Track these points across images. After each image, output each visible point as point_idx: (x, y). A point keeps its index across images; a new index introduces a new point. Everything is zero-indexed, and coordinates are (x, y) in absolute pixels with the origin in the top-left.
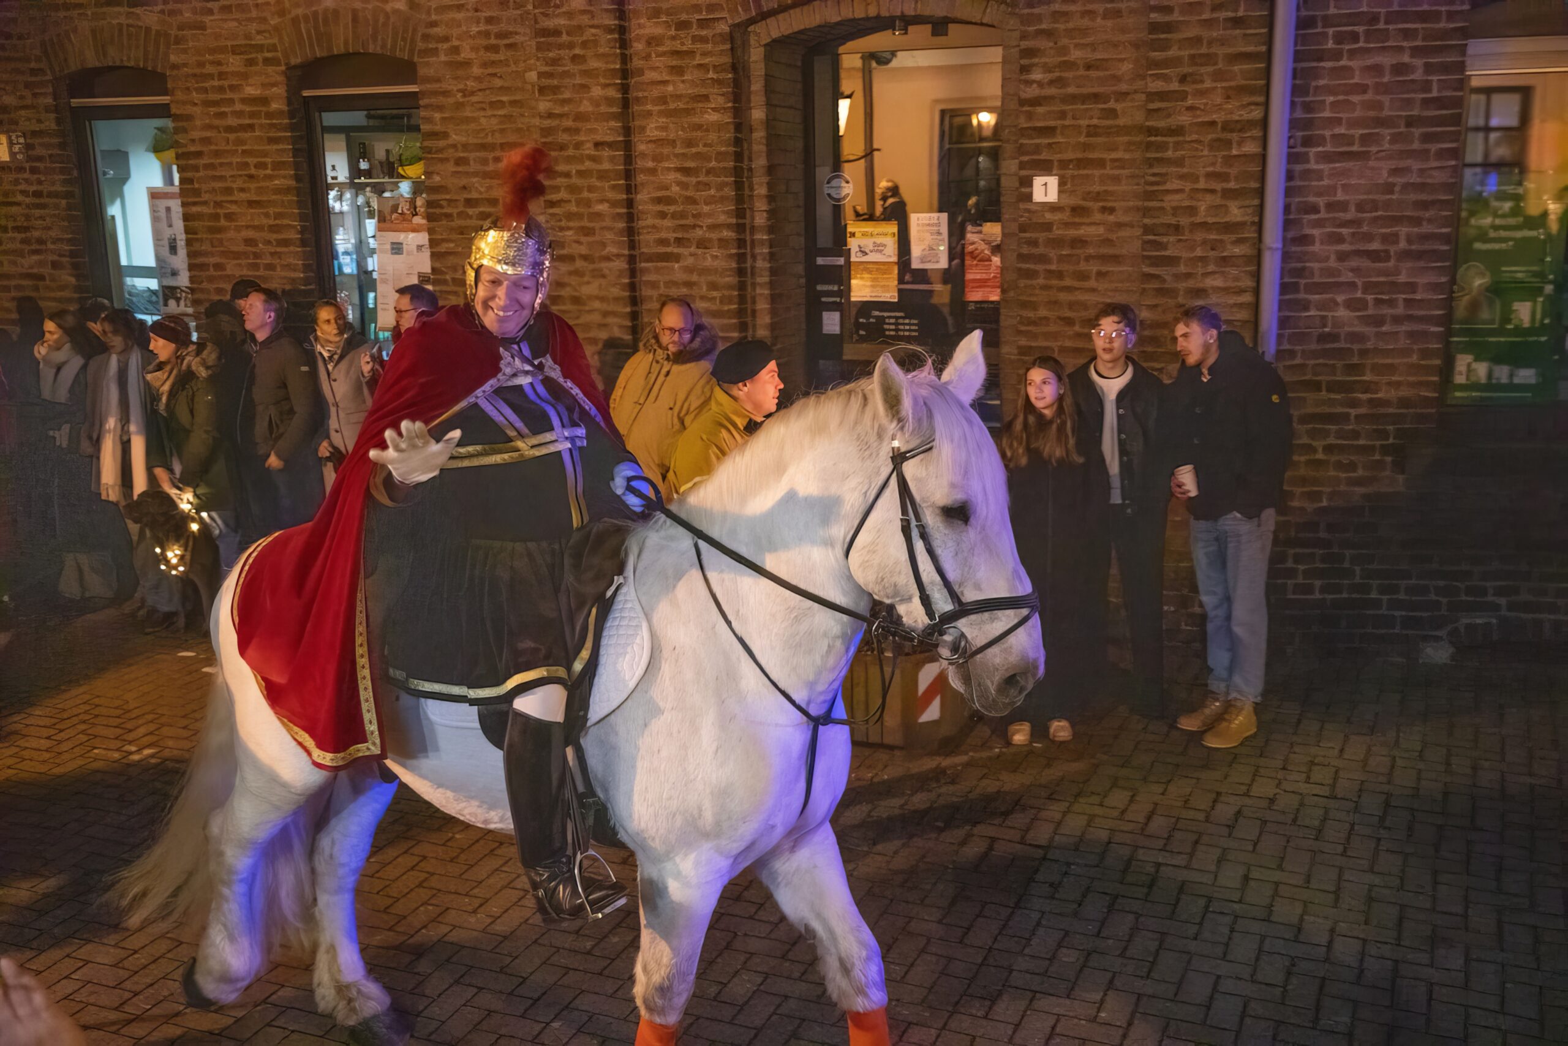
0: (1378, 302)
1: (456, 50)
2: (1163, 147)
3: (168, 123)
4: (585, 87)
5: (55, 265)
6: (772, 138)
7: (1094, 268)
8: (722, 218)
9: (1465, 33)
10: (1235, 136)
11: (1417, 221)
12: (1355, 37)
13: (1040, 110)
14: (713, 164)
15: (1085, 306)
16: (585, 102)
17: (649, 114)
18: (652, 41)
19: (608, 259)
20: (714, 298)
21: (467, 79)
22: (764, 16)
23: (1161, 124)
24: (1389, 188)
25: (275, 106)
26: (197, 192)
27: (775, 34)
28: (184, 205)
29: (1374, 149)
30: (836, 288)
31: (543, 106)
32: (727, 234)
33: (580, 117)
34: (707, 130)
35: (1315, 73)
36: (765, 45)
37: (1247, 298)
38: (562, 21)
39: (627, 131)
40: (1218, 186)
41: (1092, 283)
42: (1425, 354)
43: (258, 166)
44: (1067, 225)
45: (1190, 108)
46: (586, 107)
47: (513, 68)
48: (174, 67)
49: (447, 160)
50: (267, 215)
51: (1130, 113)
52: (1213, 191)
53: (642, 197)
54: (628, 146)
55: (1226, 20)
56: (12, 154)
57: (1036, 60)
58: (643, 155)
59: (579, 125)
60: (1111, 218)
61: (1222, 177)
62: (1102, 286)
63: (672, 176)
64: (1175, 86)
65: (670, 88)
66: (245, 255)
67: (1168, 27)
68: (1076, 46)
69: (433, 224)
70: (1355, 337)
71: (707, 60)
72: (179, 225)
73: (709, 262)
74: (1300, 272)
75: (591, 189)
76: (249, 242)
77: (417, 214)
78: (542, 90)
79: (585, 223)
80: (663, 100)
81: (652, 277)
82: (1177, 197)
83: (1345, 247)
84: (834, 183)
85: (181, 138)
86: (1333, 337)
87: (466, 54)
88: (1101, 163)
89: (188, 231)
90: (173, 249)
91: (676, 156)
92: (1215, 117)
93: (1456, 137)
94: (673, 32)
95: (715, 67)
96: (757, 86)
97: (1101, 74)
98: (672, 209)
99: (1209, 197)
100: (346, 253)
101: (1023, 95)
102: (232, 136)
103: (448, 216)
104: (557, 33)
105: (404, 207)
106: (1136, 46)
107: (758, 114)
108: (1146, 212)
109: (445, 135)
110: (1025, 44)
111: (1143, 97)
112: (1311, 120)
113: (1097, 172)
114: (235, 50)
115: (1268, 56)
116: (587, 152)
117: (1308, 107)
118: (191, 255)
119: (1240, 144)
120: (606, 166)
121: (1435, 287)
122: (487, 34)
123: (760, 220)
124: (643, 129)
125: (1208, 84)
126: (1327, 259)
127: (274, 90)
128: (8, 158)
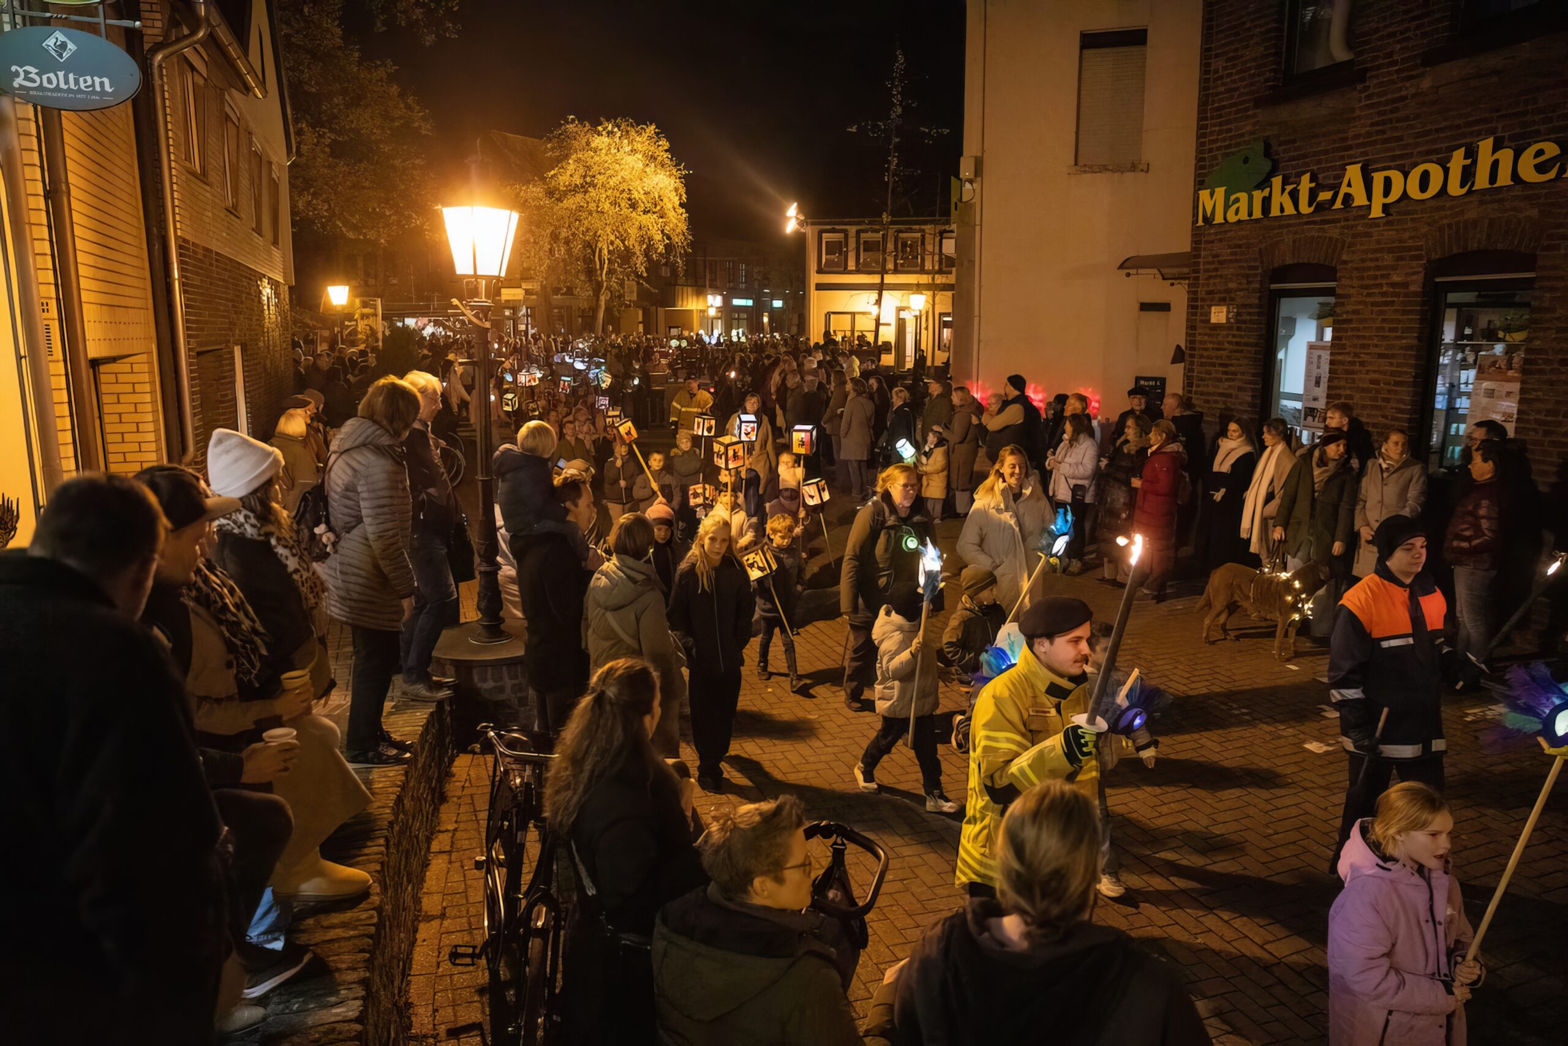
3: (1332, 300)
5: (1240, 389)
25: (1413, 288)
26: (1344, 346)
28: (1331, 354)
43: (1391, 330)
48: (1345, 262)
50: (1392, 364)
56: (1228, 318)
66: (1369, 390)
69: (1525, 377)
72: (1325, 368)
76: (1373, 382)
77: (1512, 369)
85: (1338, 310)
89: (1331, 371)
90: (1318, 383)
100: (1441, 394)
102: (1376, 309)
103: (1542, 372)
105: (1503, 364)
109: (1552, 310)
114: (1390, 251)
118: (1329, 387)
127: (1414, 277)
128: (1224, 321)
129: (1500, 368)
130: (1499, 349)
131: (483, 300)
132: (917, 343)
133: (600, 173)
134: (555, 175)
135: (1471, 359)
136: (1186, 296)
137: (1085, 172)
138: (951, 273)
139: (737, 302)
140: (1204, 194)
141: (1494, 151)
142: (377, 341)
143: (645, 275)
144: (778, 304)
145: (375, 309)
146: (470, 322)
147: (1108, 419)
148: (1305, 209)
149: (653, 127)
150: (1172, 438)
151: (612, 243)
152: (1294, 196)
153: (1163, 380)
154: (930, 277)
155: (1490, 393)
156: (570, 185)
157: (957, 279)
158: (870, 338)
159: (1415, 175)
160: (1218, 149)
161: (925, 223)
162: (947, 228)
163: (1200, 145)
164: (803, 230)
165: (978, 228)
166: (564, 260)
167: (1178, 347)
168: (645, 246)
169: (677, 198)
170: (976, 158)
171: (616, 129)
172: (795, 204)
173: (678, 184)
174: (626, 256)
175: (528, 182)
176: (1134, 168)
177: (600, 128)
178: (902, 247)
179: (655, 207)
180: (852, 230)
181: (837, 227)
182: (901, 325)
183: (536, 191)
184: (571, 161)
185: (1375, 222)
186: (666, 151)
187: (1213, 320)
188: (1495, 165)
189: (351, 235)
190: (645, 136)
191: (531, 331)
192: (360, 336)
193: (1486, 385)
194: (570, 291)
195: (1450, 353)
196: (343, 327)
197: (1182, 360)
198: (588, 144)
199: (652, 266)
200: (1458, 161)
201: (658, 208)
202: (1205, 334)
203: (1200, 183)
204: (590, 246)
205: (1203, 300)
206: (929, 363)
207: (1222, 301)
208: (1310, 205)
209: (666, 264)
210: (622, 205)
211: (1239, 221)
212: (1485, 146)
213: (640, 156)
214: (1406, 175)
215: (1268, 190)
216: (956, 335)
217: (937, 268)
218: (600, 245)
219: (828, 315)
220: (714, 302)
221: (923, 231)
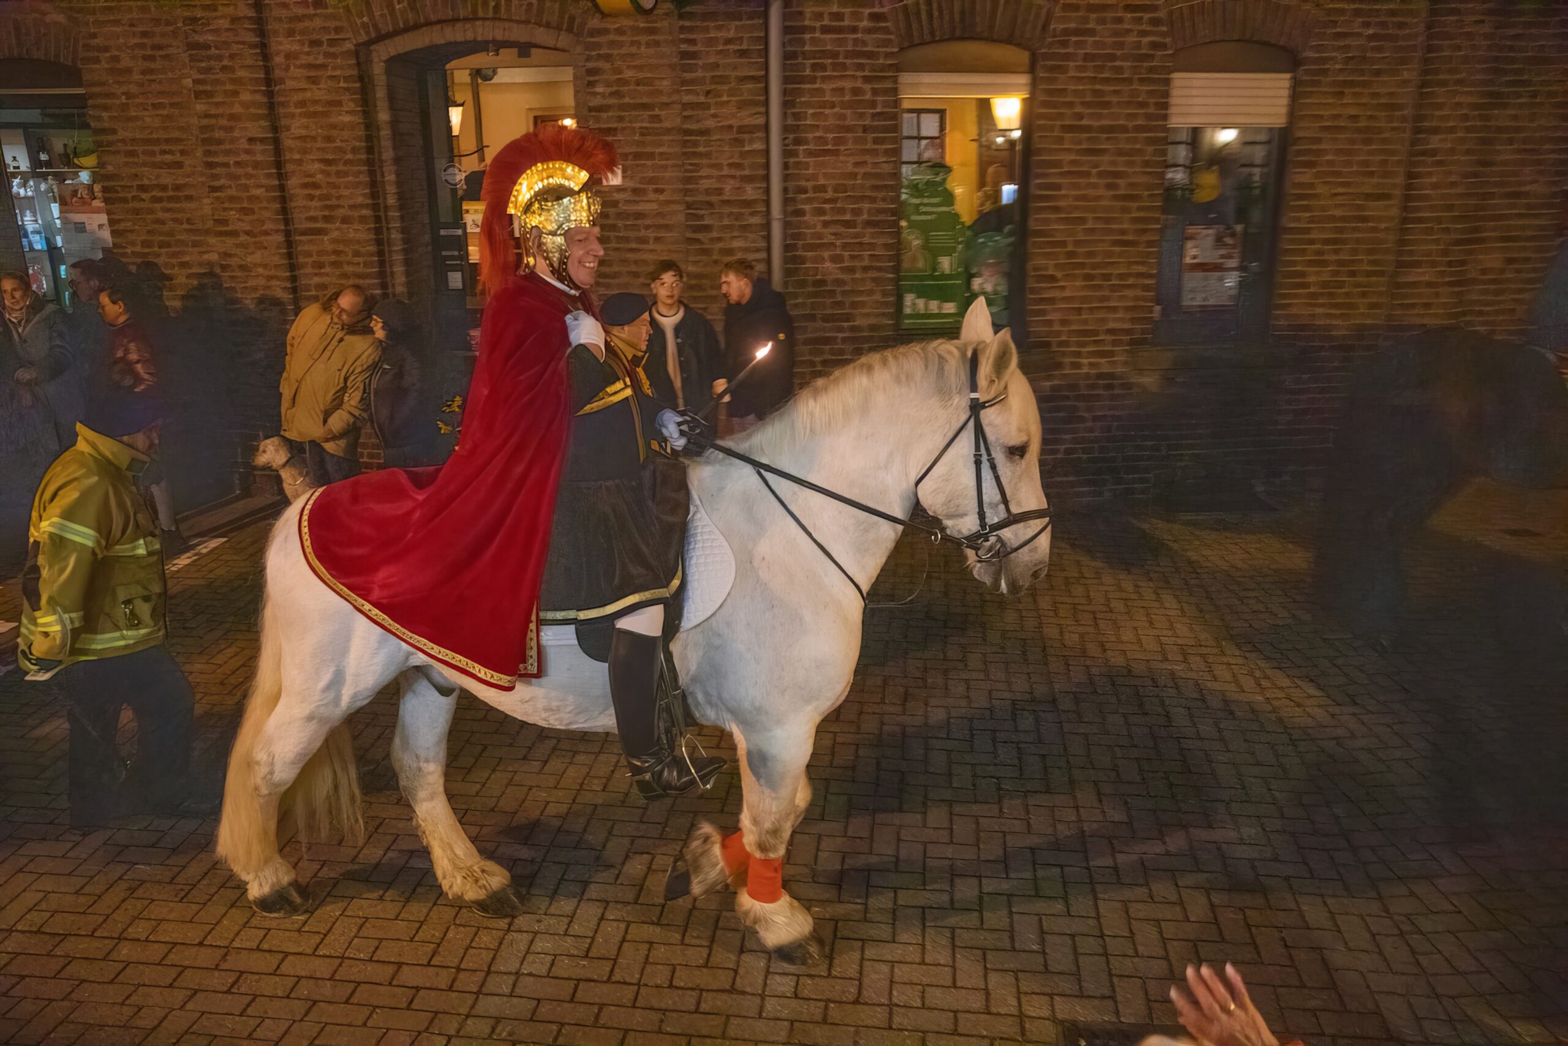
0: (852, 257)
1: (115, 59)
2: (695, 144)
4: (236, 93)
6: (397, 136)
7: (651, 234)
8: (360, 200)
9: (898, 68)
10: (746, 136)
11: (873, 200)
12: (823, 68)
13: (604, 115)
14: (350, 156)
15: (645, 262)
16: (237, 105)
17: (293, 116)
18: (288, 56)
19: (266, 233)
20: (358, 264)
21: (130, 83)
22: (381, 38)
23: (694, 126)
24: (854, 176)
27: (393, 53)
29: (842, 148)
30: (456, 253)
31: (200, 107)
32: (365, 212)
33: (232, 117)
34: (342, 130)
35: (799, 92)
36: (385, 62)
37: (764, 255)
38: (210, 38)
39: (275, 129)
40: (738, 173)
41: (651, 246)
42: (885, 294)
44: (627, 202)
45: (715, 116)
46: (237, 109)
47: (170, 75)
49: (118, 152)
51: (671, 119)
52: (733, 177)
53: (293, 182)
54: (276, 142)
55: (735, 51)
57: (597, 78)
58: (291, 150)
59: (232, 123)
60: (661, 198)
61: (738, 166)
62: (659, 247)
63: (317, 166)
64: (702, 99)
65: (308, 95)
67: (694, 55)
68: (628, 67)
69: (109, 207)
70: (839, 282)
71: (338, 73)
73: (352, 235)
74: (797, 236)
75: (249, 176)
77: (95, 198)
78: (198, 95)
79: (245, 205)
80: (302, 104)
81: (306, 248)
82: (710, 181)
83: (827, 218)
84: (450, 170)
86: (822, 282)
87: (126, 62)
88: (651, 156)
91: (319, 149)
92: (730, 122)
93: (895, 140)
94: (306, 49)
95: (344, 77)
96: (381, 93)
97: (646, 88)
98: (317, 192)
99: (732, 182)
100: (34, 232)
101: (591, 104)
103: (125, 200)
104: (207, 47)
105: (83, 192)
106: (672, 67)
107: (384, 116)
108: (686, 192)
109: (114, 131)
110: (590, 65)
111: (680, 106)
112: (798, 126)
113: (649, 163)
115: (766, 78)
116: (242, 146)
117: (797, 116)
119: (751, 141)
120: (259, 158)
121: (886, 246)
122: (142, 46)
123: (391, 201)
124: (288, 129)
125: (725, 98)
126: (815, 226)
130: (84, 177)
155: (82, 228)
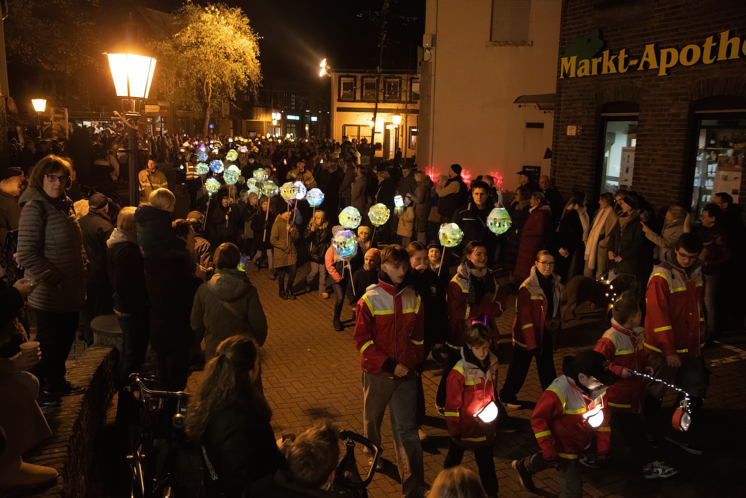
3: (636, 123)
5: (583, 174)
25: (682, 117)
26: (643, 150)
28: (636, 154)
43: (670, 141)
48: (644, 101)
50: (669, 161)
56: (577, 133)
72: (632, 162)
76: (659, 171)
77: (737, 164)
85: (640, 129)
89: (635, 165)
90: (627, 171)
100: (698, 178)
102: (661, 129)
105: (732, 161)
114: (670, 95)
118: (635, 174)
127: (683, 110)
128: (574, 134)
129: (730, 163)
130: (730, 152)
131: (134, 113)
132: (397, 144)
133: (207, 37)
134: (178, 36)
135: (714, 158)
136: (553, 119)
137: (496, 45)
138: (417, 103)
139: (290, 117)
140: (564, 60)
141: (729, 38)
142: (65, 134)
143: (235, 99)
144: (314, 119)
145: (64, 114)
146: (125, 124)
147: (507, 191)
148: (622, 70)
149: (239, 10)
150: (543, 202)
151: (215, 79)
152: (616, 62)
153: (539, 168)
154: (404, 105)
155: (725, 178)
156: (188, 43)
157: (421, 106)
158: (369, 141)
159: (685, 51)
160: (574, 33)
161: (402, 73)
162: (415, 76)
163: (562, 31)
164: (329, 75)
165: (433, 77)
166: (184, 89)
167: (548, 149)
168: (235, 82)
169: (254, 53)
170: (432, 35)
171: (217, 10)
172: (325, 59)
173: (256, 46)
174: (224, 87)
175: (162, 40)
176: (524, 43)
177: (207, 9)
178: (388, 87)
179: (240, 58)
180: (359, 76)
181: (350, 74)
182: (387, 133)
183: (166, 46)
184: (189, 28)
185: (662, 78)
186: (247, 24)
187: (569, 134)
188: (730, 46)
189: (47, 67)
190: (235, 15)
191: (164, 132)
192: (54, 131)
193: (722, 173)
194: (188, 108)
195: (702, 154)
196: (42, 125)
197: (550, 157)
198: (199, 18)
199: (238, 93)
200: (709, 43)
201: (243, 59)
202: (564, 142)
203: (562, 53)
204: (201, 81)
205: (563, 122)
206: (403, 156)
207: (573, 123)
208: (625, 68)
209: (247, 94)
210: (221, 56)
211: (584, 76)
212: (724, 35)
213: (231, 27)
214: (679, 51)
215: (601, 58)
216: (418, 140)
217: (408, 100)
218: (206, 81)
219: (344, 126)
220: (276, 117)
221: (400, 78)
